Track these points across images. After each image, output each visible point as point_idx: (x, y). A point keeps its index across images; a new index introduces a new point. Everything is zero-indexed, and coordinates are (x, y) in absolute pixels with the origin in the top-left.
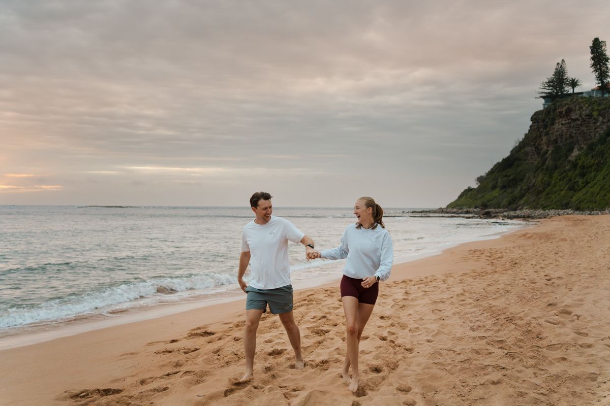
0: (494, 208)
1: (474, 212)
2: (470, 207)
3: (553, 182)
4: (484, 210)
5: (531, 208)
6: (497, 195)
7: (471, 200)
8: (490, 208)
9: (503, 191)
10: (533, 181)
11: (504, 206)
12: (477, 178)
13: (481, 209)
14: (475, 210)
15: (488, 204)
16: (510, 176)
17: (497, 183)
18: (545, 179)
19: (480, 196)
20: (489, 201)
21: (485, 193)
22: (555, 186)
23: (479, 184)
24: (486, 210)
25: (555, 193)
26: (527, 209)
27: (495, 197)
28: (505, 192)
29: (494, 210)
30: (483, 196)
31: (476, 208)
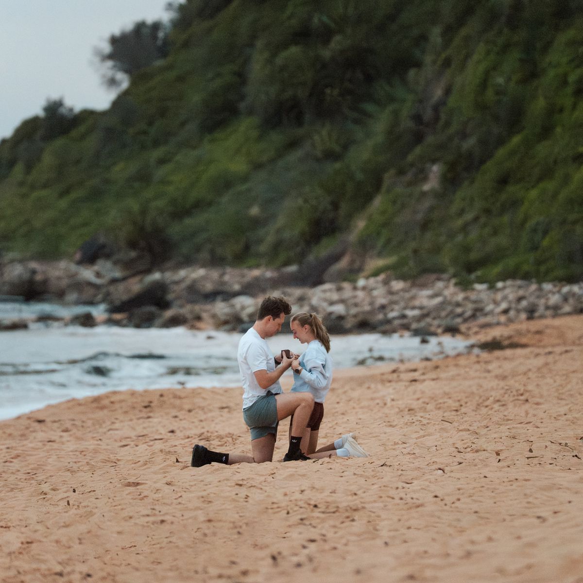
0: (216, 261)
1: (79, 286)
2: (50, 254)
3: (540, 104)
4: (148, 271)
5: (397, 271)
6: (239, 166)
7: (63, 203)
8: (188, 261)
9: (277, 138)
10: (438, 93)
11: (277, 247)
12: (115, 41)
13: (127, 265)
14: (87, 274)
15: (175, 230)
16: (326, 35)
17: (241, 77)
18: (500, 80)
19: (121, 171)
20: (180, 212)
21: (158, 153)
22: (546, 132)
23: (125, 85)
24: (156, 276)
25: (547, 173)
26: (375, 274)
27: (225, 183)
28: (293, 144)
29: (215, 274)
30: (143, 178)
31: (90, 258)
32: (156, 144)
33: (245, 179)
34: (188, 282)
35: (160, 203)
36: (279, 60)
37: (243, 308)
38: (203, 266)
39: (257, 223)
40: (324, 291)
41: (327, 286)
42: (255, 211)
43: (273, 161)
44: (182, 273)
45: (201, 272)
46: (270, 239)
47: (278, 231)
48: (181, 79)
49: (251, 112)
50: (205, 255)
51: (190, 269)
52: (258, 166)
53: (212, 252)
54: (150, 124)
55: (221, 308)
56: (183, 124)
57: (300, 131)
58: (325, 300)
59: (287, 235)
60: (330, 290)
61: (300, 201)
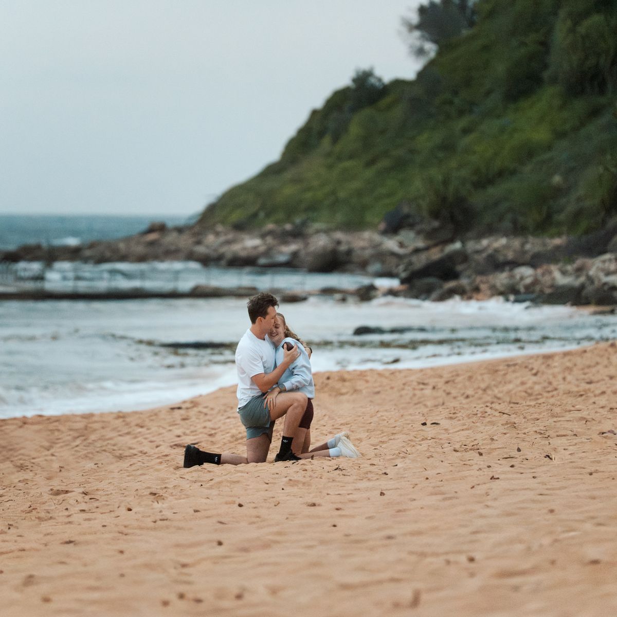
0: (518, 230)
1: (381, 255)
2: (354, 225)
4: (452, 241)
6: (541, 135)
7: (369, 173)
8: (490, 231)
9: (580, 106)
11: (578, 215)
12: (422, 10)
13: (429, 235)
14: (391, 244)
15: (477, 199)
17: (545, 45)
19: (426, 140)
20: (483, 181)
21: (463, 123)
23: (432, 55)
24: (457, 245)
27: (528, 152)
28: (595, 113)
29: (516, 243)
30: (448, 147)
31: (393, 228)
32: (461, 113)
33: (549, 148)
34: (490, 251)
35: (464, 173)
36: (582, 29)
37: (522, 278)
38: (506, 235)
39: (558, 192)
40: (604, 262)
41: (607, 256)
42: (557, 179)
43: (576, 129)
44: (485, 242)
45: (503, 241)
46: (571, 208)
47: (579, 199)
48: (486, 48)
49: (554, 80)
50: (507, 224)
51: (492, 238)
52: (560, 135)
53: (515, 222)
54: (456, 93)
55: (501, 279)
56: (488, 93)
57: (602, 100)
58: (603, 270)
59: (588, 203)
60: (610, 260)
61: (601, 169)
